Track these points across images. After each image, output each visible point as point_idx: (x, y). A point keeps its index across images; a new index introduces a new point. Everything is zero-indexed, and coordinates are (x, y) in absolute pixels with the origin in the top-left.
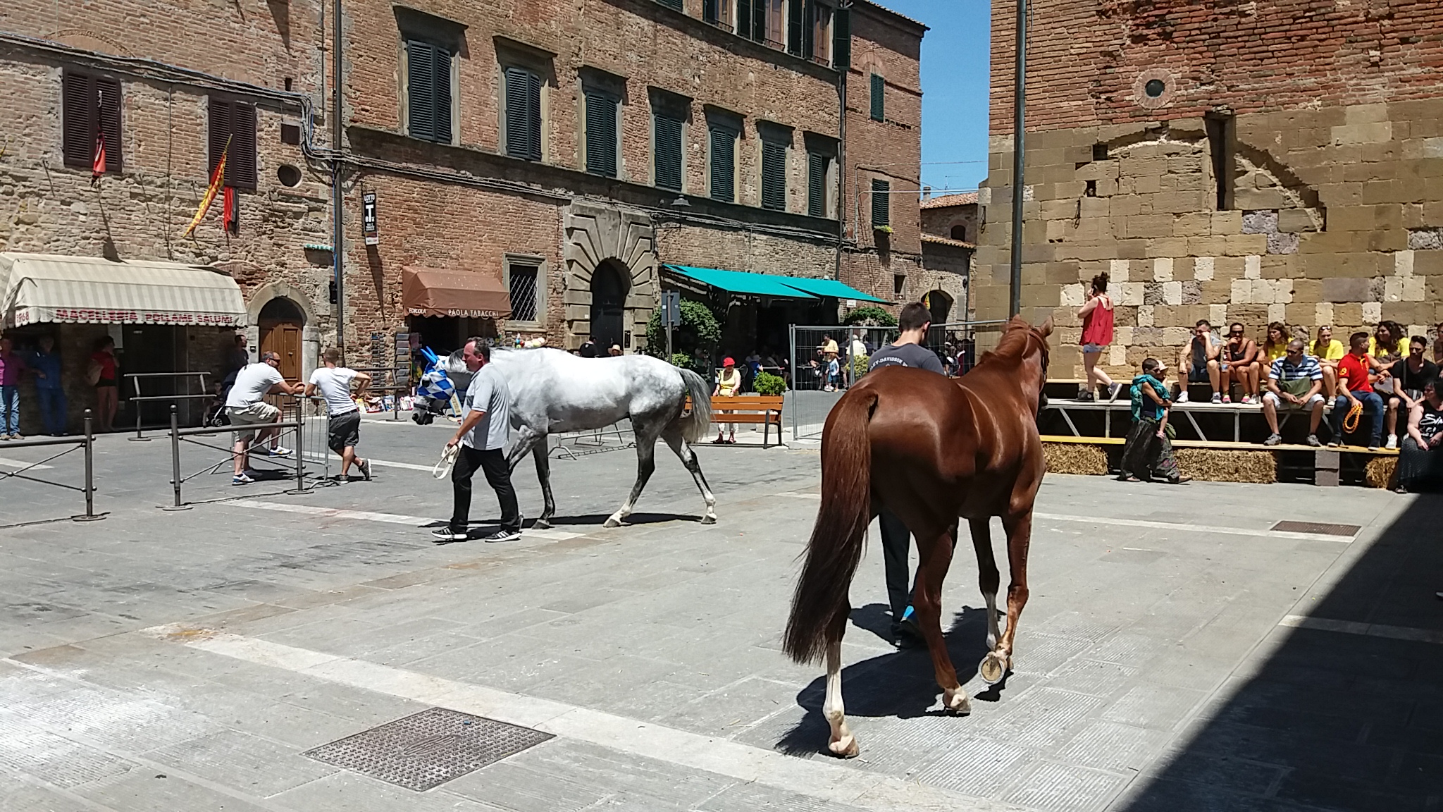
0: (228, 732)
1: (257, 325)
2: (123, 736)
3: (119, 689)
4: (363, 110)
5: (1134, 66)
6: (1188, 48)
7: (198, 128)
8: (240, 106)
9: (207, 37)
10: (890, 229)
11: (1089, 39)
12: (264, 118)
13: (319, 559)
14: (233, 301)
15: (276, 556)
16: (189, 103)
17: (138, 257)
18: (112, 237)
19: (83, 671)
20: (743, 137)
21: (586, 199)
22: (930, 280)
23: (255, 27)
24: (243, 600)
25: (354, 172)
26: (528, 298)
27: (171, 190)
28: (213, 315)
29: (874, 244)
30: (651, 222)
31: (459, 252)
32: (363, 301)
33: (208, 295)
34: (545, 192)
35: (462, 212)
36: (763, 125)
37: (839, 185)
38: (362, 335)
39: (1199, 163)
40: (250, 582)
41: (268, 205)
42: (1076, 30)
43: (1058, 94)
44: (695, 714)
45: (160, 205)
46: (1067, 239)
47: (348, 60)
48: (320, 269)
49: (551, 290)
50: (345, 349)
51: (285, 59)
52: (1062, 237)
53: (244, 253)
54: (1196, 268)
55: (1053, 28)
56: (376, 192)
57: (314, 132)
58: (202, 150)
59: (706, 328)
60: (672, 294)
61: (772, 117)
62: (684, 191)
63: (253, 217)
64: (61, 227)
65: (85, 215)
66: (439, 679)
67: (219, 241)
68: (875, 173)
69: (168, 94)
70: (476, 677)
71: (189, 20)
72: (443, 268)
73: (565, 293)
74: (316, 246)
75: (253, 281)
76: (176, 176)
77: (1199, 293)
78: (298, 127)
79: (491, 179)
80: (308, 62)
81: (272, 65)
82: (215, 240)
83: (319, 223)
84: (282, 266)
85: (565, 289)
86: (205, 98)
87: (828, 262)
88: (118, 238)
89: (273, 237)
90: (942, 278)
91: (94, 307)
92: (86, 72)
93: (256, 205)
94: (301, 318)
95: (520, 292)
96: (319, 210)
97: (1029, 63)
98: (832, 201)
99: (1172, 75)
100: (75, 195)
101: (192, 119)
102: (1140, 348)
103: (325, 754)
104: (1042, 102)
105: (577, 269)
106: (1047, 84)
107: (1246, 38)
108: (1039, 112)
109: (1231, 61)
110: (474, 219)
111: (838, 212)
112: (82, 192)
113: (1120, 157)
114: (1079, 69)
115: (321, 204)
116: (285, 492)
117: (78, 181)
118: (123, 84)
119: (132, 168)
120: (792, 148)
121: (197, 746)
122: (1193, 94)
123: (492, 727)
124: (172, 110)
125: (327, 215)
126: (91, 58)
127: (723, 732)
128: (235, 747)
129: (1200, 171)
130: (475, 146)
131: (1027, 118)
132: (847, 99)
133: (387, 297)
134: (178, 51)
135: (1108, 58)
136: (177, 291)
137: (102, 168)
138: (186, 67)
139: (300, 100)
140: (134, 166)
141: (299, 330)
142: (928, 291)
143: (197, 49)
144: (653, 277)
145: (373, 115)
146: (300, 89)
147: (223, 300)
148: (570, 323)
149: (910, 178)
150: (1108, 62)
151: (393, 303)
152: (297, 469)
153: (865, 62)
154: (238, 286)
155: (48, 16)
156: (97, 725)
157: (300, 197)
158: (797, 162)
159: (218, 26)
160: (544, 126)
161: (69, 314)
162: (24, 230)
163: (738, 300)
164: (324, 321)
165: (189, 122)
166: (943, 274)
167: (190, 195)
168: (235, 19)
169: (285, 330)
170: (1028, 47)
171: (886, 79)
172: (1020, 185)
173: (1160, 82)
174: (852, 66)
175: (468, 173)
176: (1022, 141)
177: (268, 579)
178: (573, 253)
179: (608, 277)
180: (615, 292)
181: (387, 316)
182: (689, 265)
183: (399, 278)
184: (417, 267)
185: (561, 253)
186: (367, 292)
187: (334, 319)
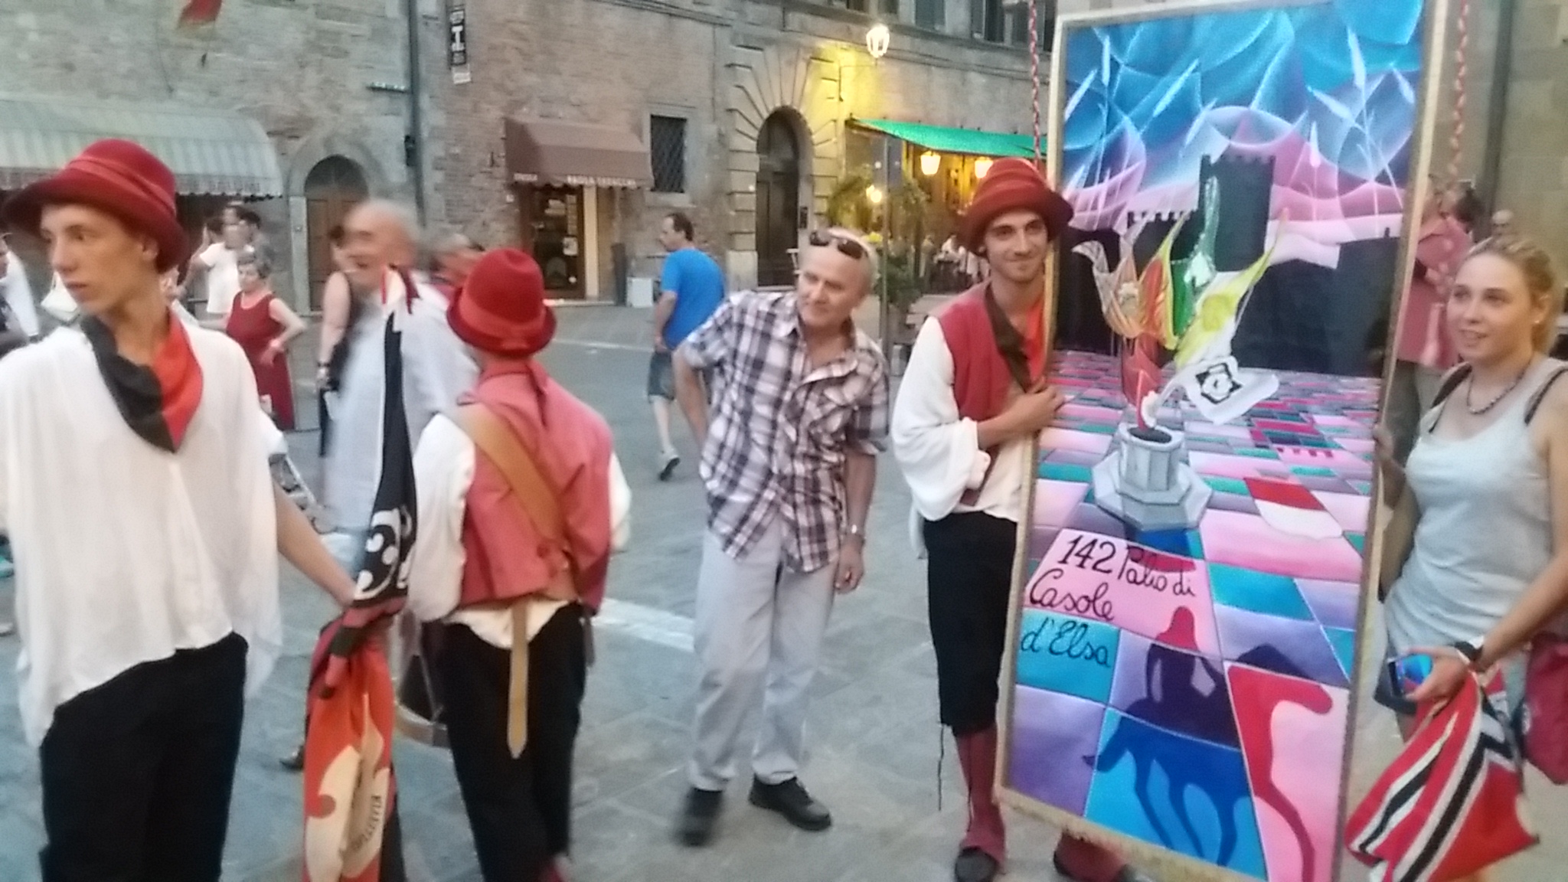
1: (304, 196)
21: (751, 24)
26: (675, 162)
31: (583, 97)
32: (452, 164)
34: (696, 13)
48: (391, 117)
49: (705, 151)
56: (466, 7)
73: (722, 154)
74: (383, 84)
75: (295, 133)
83: (388, 51)
84: (336, 113)
85: (723, 149)
94: (363, 182)
95: (664, 153)
96: (387, 34)
105: (739, 121)
125: (400, 41)
133: (485, 157)
144: (838, 133)
147: (246, 158)
148: (730, 197)
151: (494, 166)
154: (270, 140)
164: (398, 190)
169: (343, 202)
178: (735, 98)
179: (778, 133)
180: (787, 153)
181: (486, 185)
182: (885, 118)
183: (501, 132)
184: (525, 116)
185: (718, 99)
186: (457, 150)
187: (412, 188)
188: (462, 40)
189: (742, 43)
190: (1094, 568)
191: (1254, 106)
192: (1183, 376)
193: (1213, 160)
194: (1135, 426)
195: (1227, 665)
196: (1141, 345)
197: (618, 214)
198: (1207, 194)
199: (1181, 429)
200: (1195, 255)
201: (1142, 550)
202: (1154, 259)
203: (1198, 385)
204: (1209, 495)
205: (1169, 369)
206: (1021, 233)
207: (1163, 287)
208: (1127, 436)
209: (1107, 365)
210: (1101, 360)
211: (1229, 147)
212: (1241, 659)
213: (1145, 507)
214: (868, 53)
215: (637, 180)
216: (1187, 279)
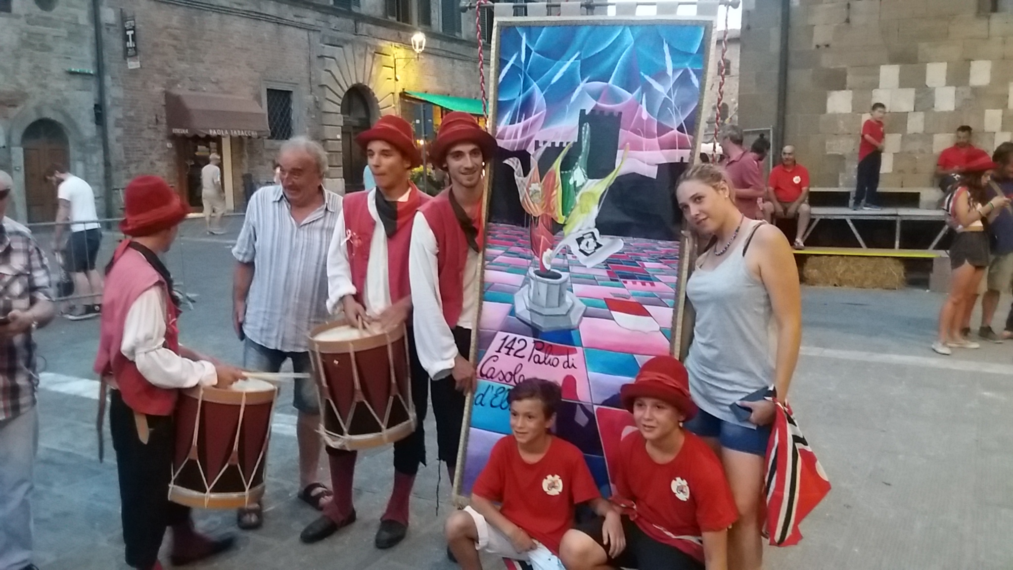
1: (22, 145)
21: (334, 30)
26: (286, 119)
30: (392, 53)
31: (219, 77)
32: (128, 123)
35: (221, 39)
38: (129, 155)
41: (25, 28)
48: (84, 92)
49: (305, 112)
56: (136, 19)
74: (77, 70)
75: (14, 103)
79: (247, 9)
83: (80, 47)
84: (44, 89)
89: (32, 60)
93: (13, 28)
94: (65, 138)
95: (277, 114)
96: (79, 35)
105: (328, 93)
115: (81, 30)
125: (88, 40)
141: (66, 150)
144: (396, 101)
151: (158, 124)
157: (59, 22)
178: (325, 78)
179: (356, 101)
180: (362, 115)
181: (153, 137)
182: (426, 92)
183: (163, 102)
184: (179, 90)
185: (313, 78)
186: (132, 114)
187: (100, 140)
188: (133, 40)
189: (328, 42)
190: (515, 355)
191: (610, 82)
192: (569, 239)
193: (587, 113)
194: (539, 269)
195: (595, 407)
196: (542, 221)
197: (246, 154)
198: (583, 133)
199: (568, 271)
200: (576, 168)
201: (543, 343)
202: (550, 170)
203: (577, 245)
204: (584, 309)
205: (559, 235)
206: (468, 156)
207: (556, 186)
208: (534, 275)
209: (521, 233)
210: (519, 230)
211: (596, 105)
212: (603, 404)
213: (544, 317)
214: (413, 50)
215: (258, 132)
216: (571, 182)
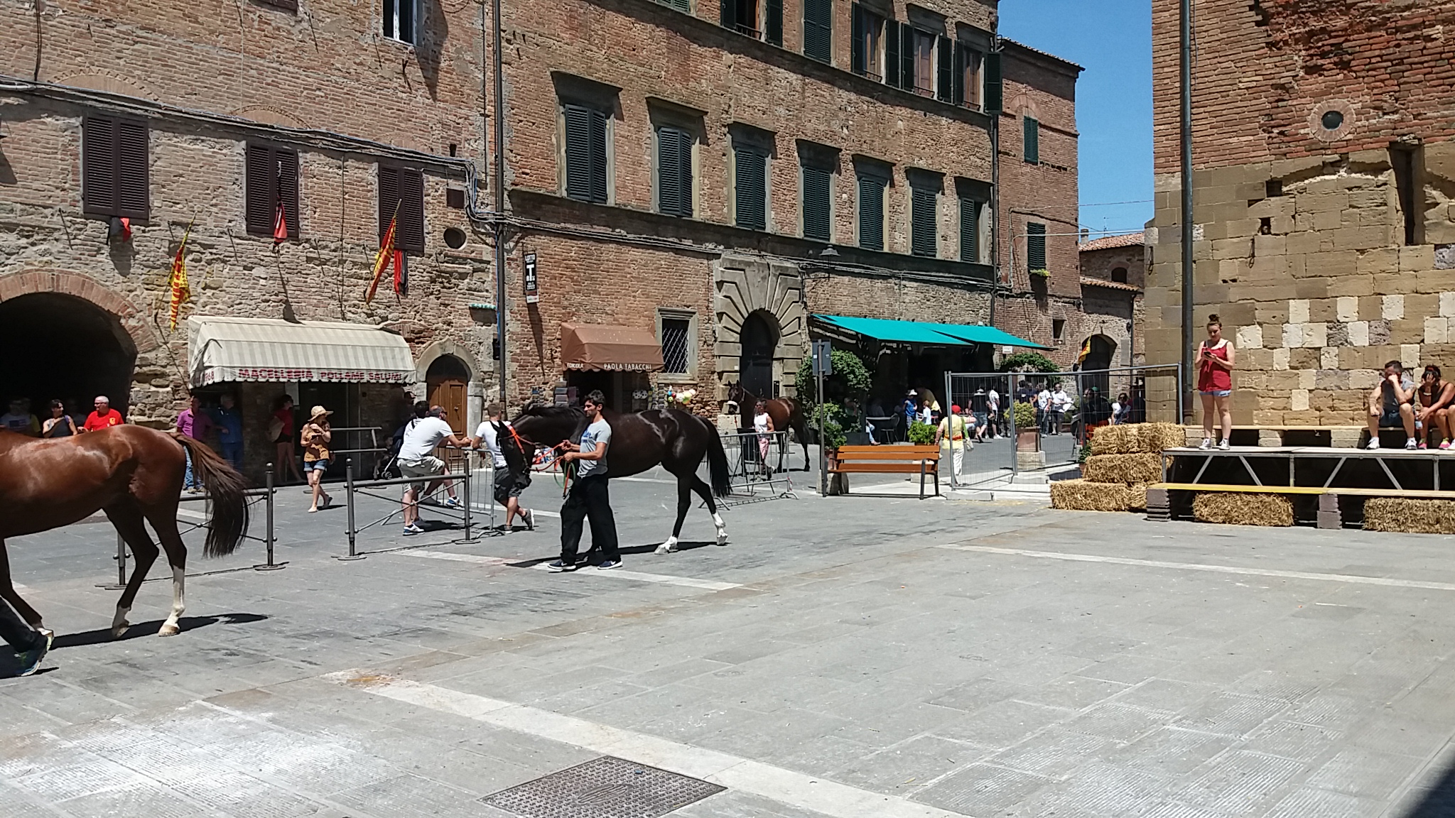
0: (407, 776)
1: (425, 382)
2: (310, 778)
3: (304, 733)
4: (523, 173)
5: (1308, 98)
6: (1367, 76)
7: (369, 194)
8: (408, 172)
9: (377, 107)
10: (1047, 273)
11: (1258, 73)
12: (430, 183)
13: (488, 606)
14: (403, 359)
15: (448, 604)
16: (360, 171)
17: (313, 318)
18: (290, 300)
19: (270, 714)
20: (892, 185)
21: (735, 252)
22: (1092, 324)
23: (421, 96)
24: (417, 647)
25: (515, 233)
26: (680, 351)
27: (344, 254)
28: (384, 373)
29: (1030, 288)
30: (799, 273)
31: (614, 308)
32: (524, 357)
33: (379, 353)
34: (696, 247)
35: (618, 269)
36: (912, 173)
37: (992, 230)
38: (523, 390)
39: (1384, 196)
40: (423, 630)
41: (435, 267)
42: (1245, 64)
43: (1226, 129)
44: (867, 771)
45: (334, 268)
46: (1241, 278)
47: (509, 125)
48: (484, 327)
49: (701, 343)
50: (508, 404)
51: (450, 126)
52: (1236, 277)
53: (413, 313)
54: (1383, 307)
55: (1219, 63)
56: (537, 252)
57: (478, 196)
58: (373, 215)
59: (856, 377)
60: (823, 343)
61: (922, 164)
62: (833, 241)
63: (421, 278)
64: (243, 291)
65: (265, 279)
66: (609, 727)
67: (389, 302)
68: (1031, 217)
69: (341, 163)
70: (644, 726)
71: (360, 91)
72: (599, 323)
73: (715, 345)
74: (480, 306)
75: (422, 340)
76: (349, 240)
77: (1388, 332)
78: (462, 192)
79: (645, 236)
80: (471, 128)
81: (437, 132)
82: (386, 301)
83: (483, 283)
84: (449, 325)
85: (715, 341)
86: (375, 165)
87: (981, 308)
88: (295, 300)
89: (440, 297)
90: (1104, 322)
91: (273, 366)
92: (268, 144)
93: (424, 267)
94: (466, 375)
95: (671, 345)
96: (483, 271)
97: (1194, 99)
98: (985, 246)
99: (1351, 105)
100: (256, 260)
101: (364, 186)
102: (1324, 392)
103: (502, 801)
104: (1209, 138)
105: (726, 321)
106: (1215, 120)
107: (1432, 64)
108: (1206, 149)
109: (1416, 88)
110: (629, 276)
111: (992, 257)
112: (262, 258)
113: (1296, 193)
114: (1249, 103)
115: (485, 265)
116: (453, 541)
117: (260, 248)
118: (300, 154)
119: (308, 234)
120: (943, 194)
121: (379, 790)
122: (1375, 124)
123: (663, 777)
124: (345, 178)
125: (491, 276)
126: (271, 131)
127: (899, 790)
128: (415, 791)
129: (1386, 205)
130: (629, 204)
131: (1194, 156)
132: (1000, 143)
133: (547, 353)
134: (350, 122)
135: (1279, 91)
136: (350, 350)
137: (282, 235)
138: (357, 136)
139: (464, 165)
140: (310, 231)
141: (465, 386)
142: (1090, 335)
143: (367, 118)
144: (802, 327)
145: (533, 178)
146: (464, 155)
147: (394, 358)
148: (720, 375)
149: (1067, 220)
150: (1280, 95)
151: (553, 358)
152: (465, 519)
153: (1018, 105)
154: (407, 345)
155: (233, 94)
156: (284, 766)
157: (465, 259)
158: (948, 208)
159: (386, 97)
160: (695, 183)
161: (250, 373)
162: (210, 294)
163: (888, 348)
164: (488, 376)
165: (361, 189)
166: (1105, 317)
167: (361, 258)
168: (403, 89)
169: (451, 386)
170: (1193, 83)
171: (1040, 121)
172: (1189, 224)
173: (1338, 113)
174: (1004, 110)
175: (622, 231)
176: (1190, 179)
177: (440, 626)
178: (723, 305)
179: (755, 329)
180: (764, 343)
181: (547, 371)
182: (837, 315)
183: (558, 334)
184: (575, 323)
185: (711, 306)
186: (528, 348)
187: (497, 374)
188: (534, 274)
189: (728, 266)
215: (652, 365)
